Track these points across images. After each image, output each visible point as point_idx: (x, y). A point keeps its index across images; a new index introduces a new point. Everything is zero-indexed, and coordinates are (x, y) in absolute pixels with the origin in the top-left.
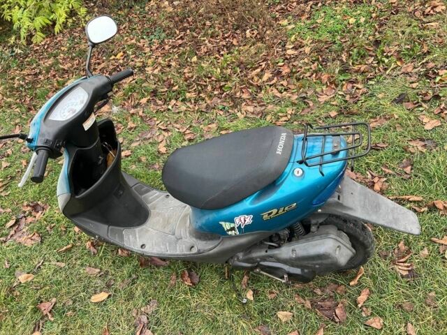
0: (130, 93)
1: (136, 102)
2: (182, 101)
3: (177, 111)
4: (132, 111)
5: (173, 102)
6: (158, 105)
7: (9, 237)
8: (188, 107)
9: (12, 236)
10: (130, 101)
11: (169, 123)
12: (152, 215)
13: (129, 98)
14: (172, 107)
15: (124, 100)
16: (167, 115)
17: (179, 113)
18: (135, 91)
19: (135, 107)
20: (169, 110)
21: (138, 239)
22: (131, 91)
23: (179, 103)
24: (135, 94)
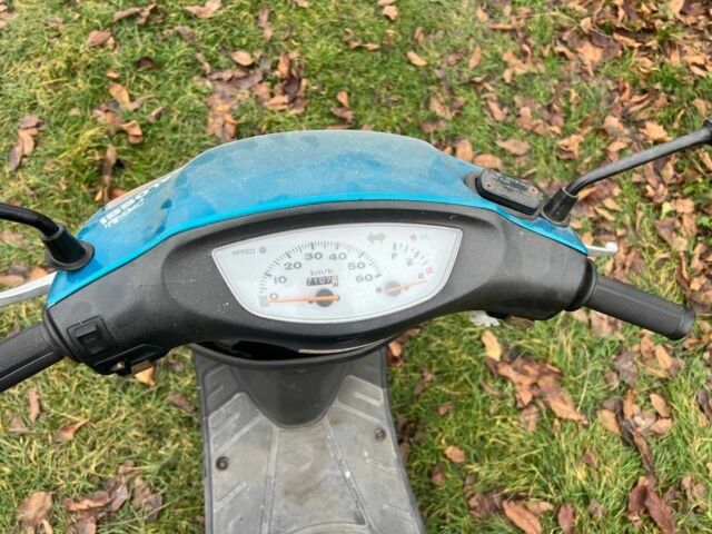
0: (658, 86)
1: (642, 116)
2: (700, 227)
3: (664, 233)
4: (613, 122)
5: (686, 206)
6: (658, 174)
7: (215, 76)
8: (690, 257)
9: (220, 80)
10: (637, 98)
11: (620, 232)
12: (313, 430)
13: (644, 92)
14: (669, 214)
15: (635, 84)
16: (640, 214)
17: (662, 240)
18: (672, 93)
19: (627, 120)
20: (659, 208)
21: (237, 437)
22: (665, 85)
23: (689, 223)
24: (662, 99)
